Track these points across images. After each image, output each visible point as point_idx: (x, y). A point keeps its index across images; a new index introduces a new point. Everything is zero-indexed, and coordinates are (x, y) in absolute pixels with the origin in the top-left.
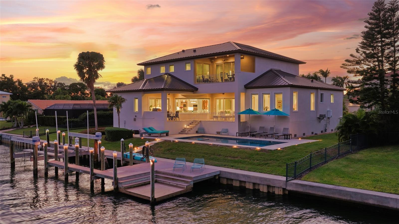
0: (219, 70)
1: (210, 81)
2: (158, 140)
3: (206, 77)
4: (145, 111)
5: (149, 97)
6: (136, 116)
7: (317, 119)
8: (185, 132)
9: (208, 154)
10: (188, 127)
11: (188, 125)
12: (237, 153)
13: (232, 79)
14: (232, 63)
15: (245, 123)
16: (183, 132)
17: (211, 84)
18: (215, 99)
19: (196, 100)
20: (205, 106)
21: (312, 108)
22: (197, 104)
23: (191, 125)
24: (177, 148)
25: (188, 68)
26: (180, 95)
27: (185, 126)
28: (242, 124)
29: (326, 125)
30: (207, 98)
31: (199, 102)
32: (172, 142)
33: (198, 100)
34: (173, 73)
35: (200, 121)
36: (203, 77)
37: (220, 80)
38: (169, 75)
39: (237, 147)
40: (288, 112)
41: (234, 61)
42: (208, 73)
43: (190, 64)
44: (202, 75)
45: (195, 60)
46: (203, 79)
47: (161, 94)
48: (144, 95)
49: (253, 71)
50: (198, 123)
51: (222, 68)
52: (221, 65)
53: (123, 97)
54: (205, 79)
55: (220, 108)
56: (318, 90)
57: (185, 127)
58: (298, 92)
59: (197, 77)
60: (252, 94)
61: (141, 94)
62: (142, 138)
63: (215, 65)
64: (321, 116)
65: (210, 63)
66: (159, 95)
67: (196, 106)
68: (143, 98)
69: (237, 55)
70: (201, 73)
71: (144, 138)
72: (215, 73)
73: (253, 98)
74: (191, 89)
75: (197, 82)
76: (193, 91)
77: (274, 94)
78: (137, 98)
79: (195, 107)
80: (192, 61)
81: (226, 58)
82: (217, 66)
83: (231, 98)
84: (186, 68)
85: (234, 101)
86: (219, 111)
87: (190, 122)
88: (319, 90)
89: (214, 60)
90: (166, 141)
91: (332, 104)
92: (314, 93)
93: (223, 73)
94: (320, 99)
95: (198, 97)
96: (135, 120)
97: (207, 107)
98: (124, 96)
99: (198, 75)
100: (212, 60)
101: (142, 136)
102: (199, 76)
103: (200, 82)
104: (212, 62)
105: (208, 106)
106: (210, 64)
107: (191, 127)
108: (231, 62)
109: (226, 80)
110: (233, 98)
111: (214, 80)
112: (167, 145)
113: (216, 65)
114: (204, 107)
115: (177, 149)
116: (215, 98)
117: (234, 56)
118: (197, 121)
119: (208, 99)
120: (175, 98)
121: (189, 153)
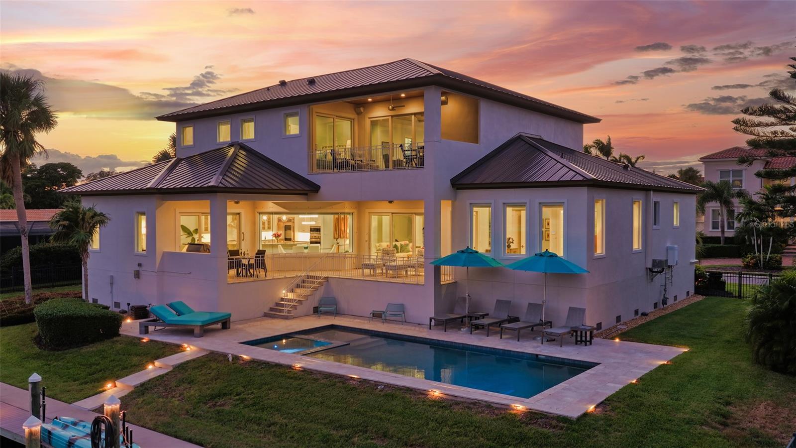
0: (379, 137)
1: (353, 167)
2: (190, 349)
3: (344, 155)
4: (166, 250)
5: (178, 211)
6: (140, 265)
7: (647, 274)
8: (281, 311)
9: (341, 427)
10: (290, 296)
11: (292, 291)
12: (446, 430)
13: (417, 159)
14: (413, 116)
15: (454, 285)
16: (276, 310)
17: (356, 175)
18: (367, 215)
19: (317, 216)
20: (340, 230)
21: (637, 245)
22: (320, 224)
23: (299, 291)
24: (241, 389)
25: (293, 127)
26: (270, 205)
27: (284, 292)
28: (443, 291)
29: (665, 286)
30: (347, 211)
31: (324, 221)
32: (231, 359)
33: (322, 216)
34: (250, 141)
35: (325, 278)
36: (333, 153)
37: (380, 163)
38: (242, 146)
39: (441, 395)
40: (581, 261)
41: (422, 110)
42: (349, 142)
43: (296, 119)
44: (332, 148)
45: (311, 107)
46: (334, 159)
47: (208, 201)
48: (162, 204)
49: (475, 139)
50: (319, 283)
51: (388, 131)
52: (383, 123)
53: (98, 210)
54: (340, 161)
55: (380, 240)
56: (648, 192)
57: (283, 296)
58: (604, 201)
59: (318, 154)
60: (472, 205)
61: (153, 200)
62: (144, 341)
63: (368, 123)
64: (655, 263)
65: (353, 115)
66: (204, 205)
67: (318, 230)
68: (159, 213)
69: (432, 93)
70: (329, 143)
71: (151, 341)
72: (367, 144)
73: (474, 213)
74: (299, 188)
75: (318, 167)
76: (306, 194)
77: (537, 205)
78: (143, 214)
79: (316, 234)
80: (303, 109)
81: (397, 102)
82: (374, 124)
83: (412, 213)
84: (285, 126)
85: (419, 221)
86: (378, 244)
87: (298, 281)
88: (652, 192)
89: (364, 107)
90: (213, 357)
91: (677, 228)
92: (641, 201)
93: (390, 144)
94: (653, 216)
95: (320, 208)
96: (137, 275)
97: (345, 231)
98: (100, 206)
99: (323, 148)
100: (360, 107)
101: (146, 332)
102: (322, 151)
103: (324, 168)
104: (359, 114)
105: (348, 231)
106: (354, 119)
107: (299, 296)
108: (412, 114)
109: (398, 164)
110: (416, 214)
111: (365, 162)
112: (212, 374)
113: (371, 121)
114: (339, 233)
115: (242, 396)
116: (368, 211)
117: (421, 96)
118: (317, 278)
119: (349, 214)
120: (256, 212)
121: (277, 418)
